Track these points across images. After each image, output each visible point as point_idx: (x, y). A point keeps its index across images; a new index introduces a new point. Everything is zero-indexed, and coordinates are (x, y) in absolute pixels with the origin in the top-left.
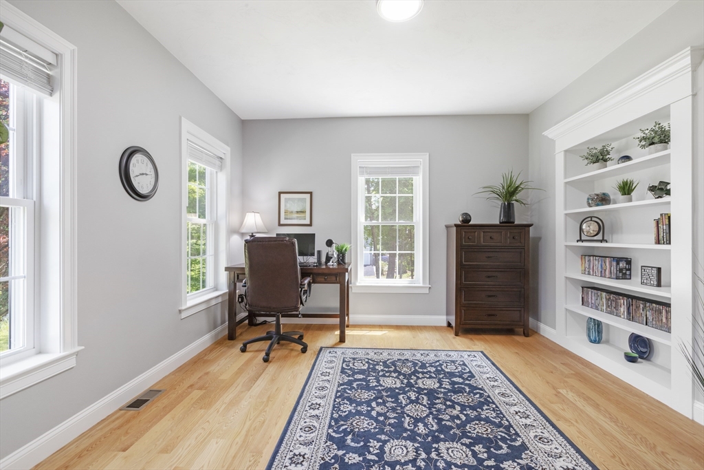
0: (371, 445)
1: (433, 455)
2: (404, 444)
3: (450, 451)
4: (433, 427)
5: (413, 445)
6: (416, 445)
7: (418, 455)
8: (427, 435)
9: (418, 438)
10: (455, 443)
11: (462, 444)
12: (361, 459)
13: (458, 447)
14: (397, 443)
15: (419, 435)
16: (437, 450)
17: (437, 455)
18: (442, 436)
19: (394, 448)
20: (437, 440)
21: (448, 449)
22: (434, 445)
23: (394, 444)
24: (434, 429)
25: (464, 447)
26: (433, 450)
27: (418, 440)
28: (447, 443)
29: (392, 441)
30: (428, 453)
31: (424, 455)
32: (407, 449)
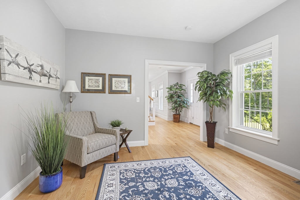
0: (183, 183)
1: (159, 183)
2: (172, 185)
3: (153, 186)
4: (161, 196)
5: (168, 185)
6: (166, 186)
7: (165, 182)
8: (163, 191)
9: (167, 189)
10: (151, 190)
11: (148, 190)
12: (183, 178)
13: (150, 188)
14: (174, 185)
15: (166, 191)
16: (158, 185)
17: (158, 183)
18: (156, 192)
19: (174, 183)
20: (158, 190)
21: (154, 186)
22: (160, 187)
23: (175, 184)
24: (161, 195)
25: (147, 188)
26: (160, 185)
27: (166, 188)
28: (154, 189)
29: (177, 186)
30: (161, 184)
31: (163, 182)
32: (170, 184)
